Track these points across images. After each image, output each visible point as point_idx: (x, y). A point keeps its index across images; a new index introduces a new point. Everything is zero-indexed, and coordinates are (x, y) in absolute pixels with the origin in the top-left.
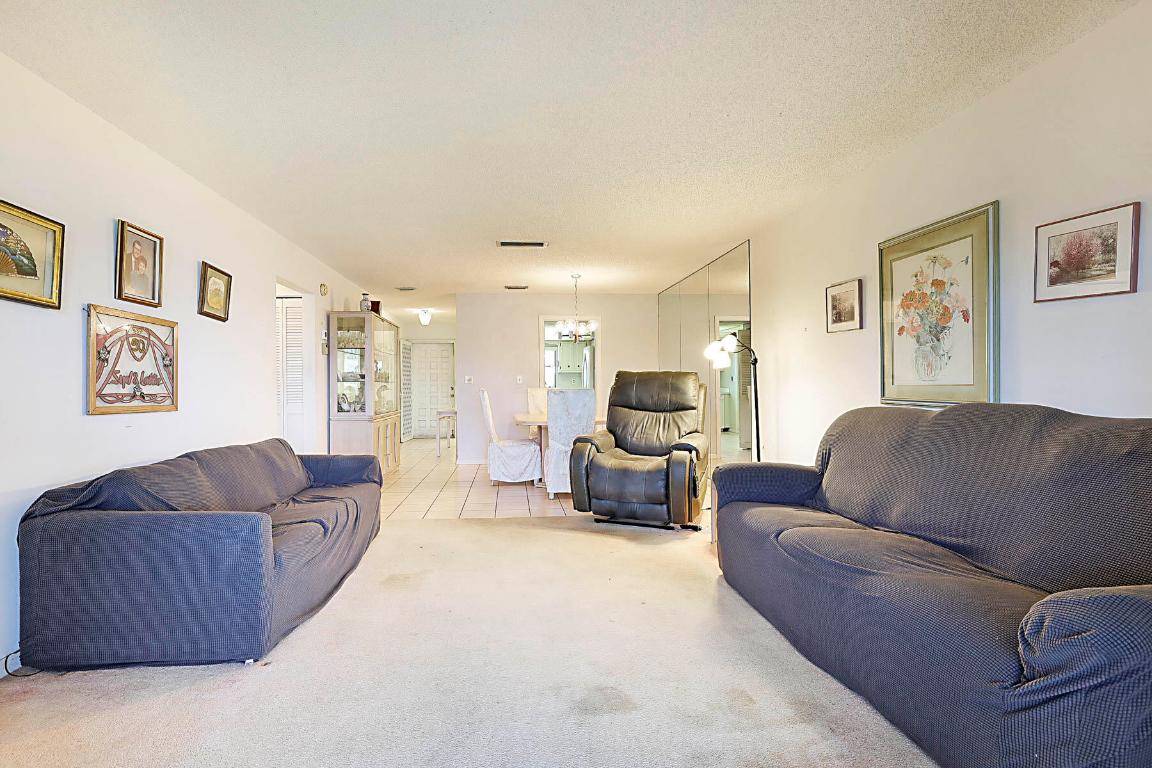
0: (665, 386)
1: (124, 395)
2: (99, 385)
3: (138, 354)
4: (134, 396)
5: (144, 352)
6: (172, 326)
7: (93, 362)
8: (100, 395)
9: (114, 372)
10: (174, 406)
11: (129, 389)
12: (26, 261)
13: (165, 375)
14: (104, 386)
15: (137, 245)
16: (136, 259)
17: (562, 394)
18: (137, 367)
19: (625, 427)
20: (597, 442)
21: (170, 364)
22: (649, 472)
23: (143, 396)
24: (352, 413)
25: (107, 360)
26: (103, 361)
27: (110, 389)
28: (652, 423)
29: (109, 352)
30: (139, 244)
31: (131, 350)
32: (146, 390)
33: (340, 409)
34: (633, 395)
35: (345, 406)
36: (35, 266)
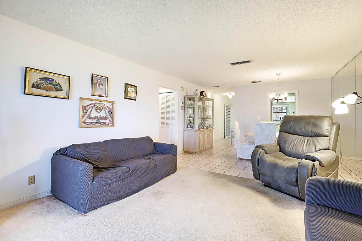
0: (308, 123)
1: (93, 122)
2: (83, 120)
3: (99, 111)
4: (97, 123)
5: (101, 110)
6: (113, 103)
7: (82, 113)
8: (84, 122)
9: (89, 116)
10: (113, 125)
11: (95, 121)
12: (58, 87)
13: (109, 116)
14: (85, 120)
15: (99, 80)
16: (99, 84)
17: (260, 126)
18: (99, 115)
19: (285, 142)
20: (265, 149)
21: (111, 113)
22: (288, 168)
23: (100, 123)
24: (191, 129)
25: (87, 113)
26: (85, 113)
27: (88, 121)
28: (300, 141)
29: (87, 111)
30: (100, 80)
31: (96, 110)
32: (101, 121)
33: (187, 127)
34: (291, 127)
35: (189, 126)
36: (62, 88)
